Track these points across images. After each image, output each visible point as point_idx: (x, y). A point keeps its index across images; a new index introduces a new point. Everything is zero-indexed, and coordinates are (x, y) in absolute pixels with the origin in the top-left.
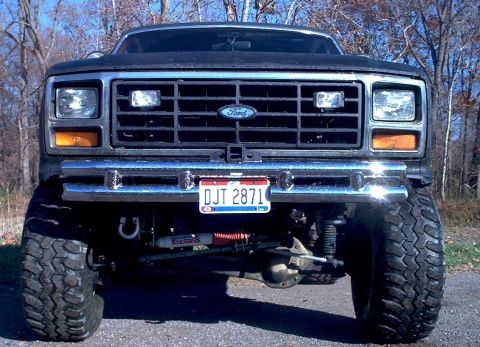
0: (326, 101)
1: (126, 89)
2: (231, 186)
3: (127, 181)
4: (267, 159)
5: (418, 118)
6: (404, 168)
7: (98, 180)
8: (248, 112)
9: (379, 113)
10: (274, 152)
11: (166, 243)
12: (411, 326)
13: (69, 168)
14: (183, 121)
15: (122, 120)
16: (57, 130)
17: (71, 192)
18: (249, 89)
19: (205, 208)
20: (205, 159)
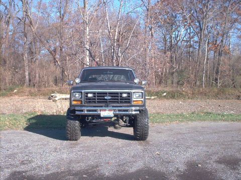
0: (125, 95)
1: (87, 93)
2: (107, 111)
3: (88, 111)
4: (113, 107)
5: (142, 98)
6: (138, 108)
7: (82, 111)
8: (110, 98)
9: (135, 97)
10: (115, 105)
11: (94, 121)
12: (142, 138)
13: (77, 108)
14: (98, 99)
15: (86, 99)
16: (74, 101)
17: (77, 113)
18: (110, 93)
19: (102, 116)
20: (102, 107)
